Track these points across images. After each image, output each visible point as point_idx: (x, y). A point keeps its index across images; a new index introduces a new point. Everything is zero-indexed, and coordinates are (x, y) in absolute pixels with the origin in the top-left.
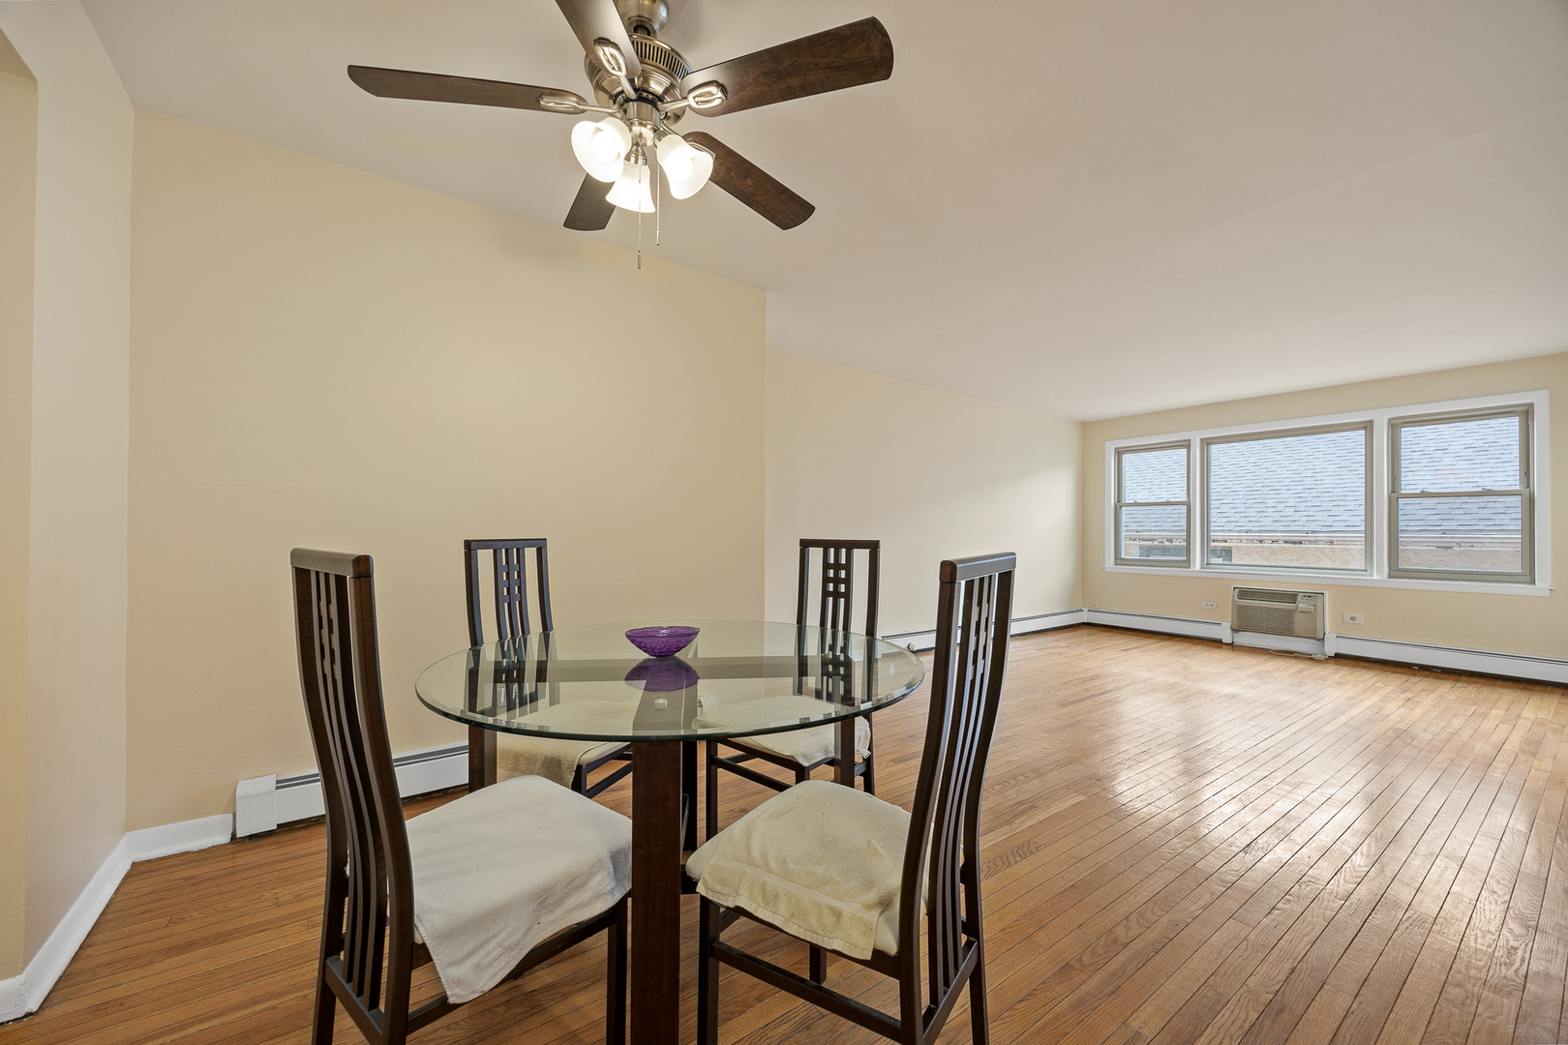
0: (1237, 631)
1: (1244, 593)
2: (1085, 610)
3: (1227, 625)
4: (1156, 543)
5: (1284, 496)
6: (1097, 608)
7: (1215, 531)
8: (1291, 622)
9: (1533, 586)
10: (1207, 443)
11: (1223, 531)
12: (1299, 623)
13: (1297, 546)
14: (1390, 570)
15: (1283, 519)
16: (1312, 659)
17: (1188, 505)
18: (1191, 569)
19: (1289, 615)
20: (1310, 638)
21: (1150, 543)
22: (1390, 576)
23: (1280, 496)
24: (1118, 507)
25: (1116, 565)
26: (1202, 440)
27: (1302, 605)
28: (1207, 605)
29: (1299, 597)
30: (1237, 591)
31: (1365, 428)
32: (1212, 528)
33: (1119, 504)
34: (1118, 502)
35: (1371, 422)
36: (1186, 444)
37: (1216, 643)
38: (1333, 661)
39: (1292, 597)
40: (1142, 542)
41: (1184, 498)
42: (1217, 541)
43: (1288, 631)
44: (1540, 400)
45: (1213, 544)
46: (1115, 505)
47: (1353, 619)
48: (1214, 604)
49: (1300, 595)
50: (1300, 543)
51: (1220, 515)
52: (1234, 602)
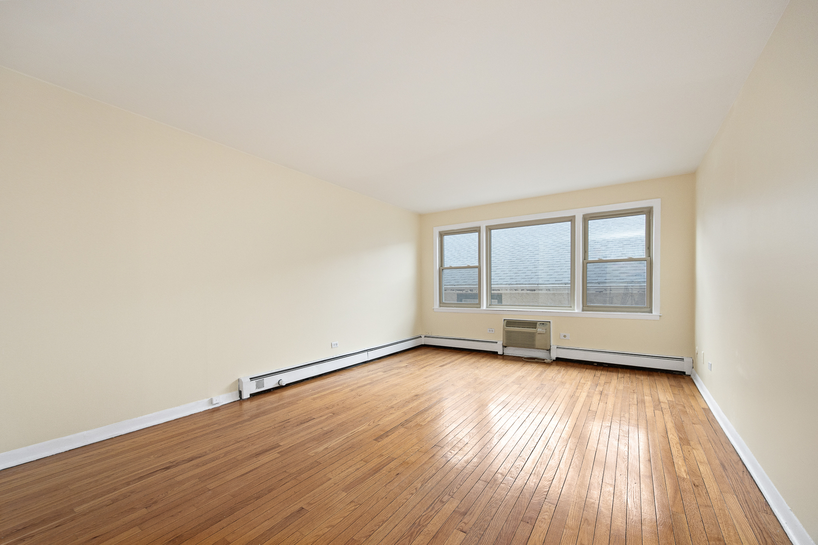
0: (506, 347)
1: (509, 323)
2: (423, 337)
3: (500, 343)
4: (464, 292)
5: (526, 264)
6: (430, 335)
7: (494, 284)
8: (534, 340)
9: (651, 314)
10: (489, 229)
11: (497, 284)
12: (539, 341)
13: (533, 292)
14: (583, 306)
15: (527, 277)
16: (545, 362)
17: (479, 268)
18: (481, 308)
19: (532, 336)
20: (543, 349)
21: (461, 292)
22: (583, 310)
23: (525, 264)
24: (441, 270)
25: (440, 307)
26: (487, 227)
27: (540, 329)
28: (490, 330)
29: (538, 324)
30: (506, 321)
31: (571, 221)
32: (492, 283)
33: (442, 269)
34: (441, 266)
35: (574, 216)
36: (477, 230)
37: (493, 355)
38: (554, 363)
39: (533, 324)
40: (457, 292)
41: (477, 264)
42: (495, 290)
43: (532, 346)
44: (656, 204)
45: (492, 292)
46: (440, 269)
47: (565, 336)
48: (493, 330)
49: (538, 323)
50: (535, 290)
51: (496, 275)
52: (504, 330)
